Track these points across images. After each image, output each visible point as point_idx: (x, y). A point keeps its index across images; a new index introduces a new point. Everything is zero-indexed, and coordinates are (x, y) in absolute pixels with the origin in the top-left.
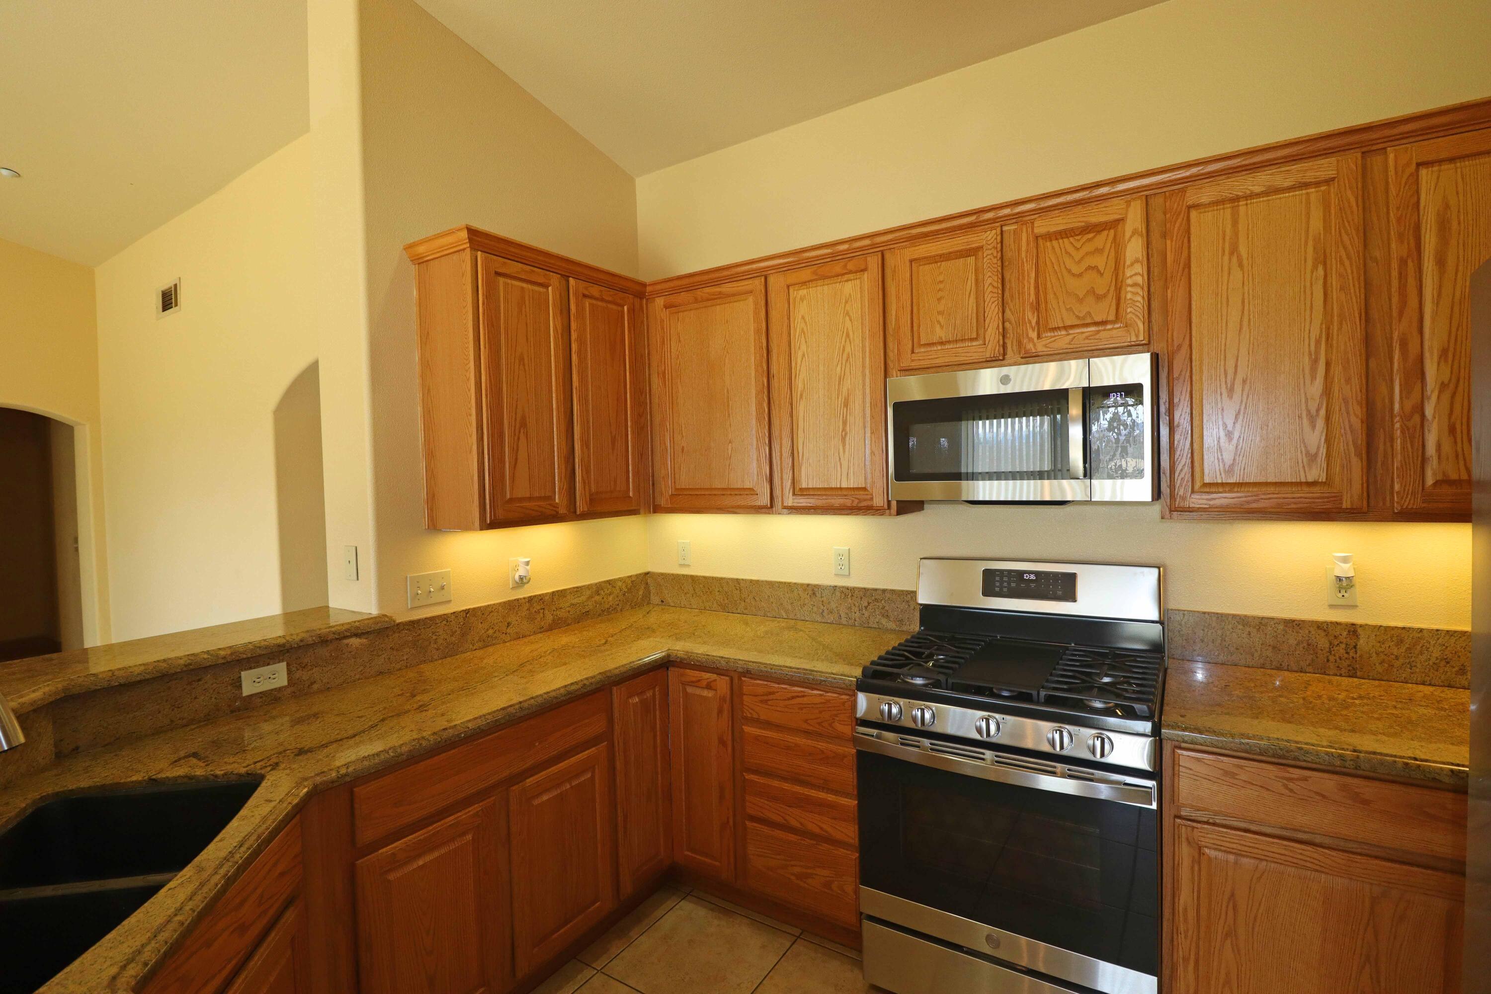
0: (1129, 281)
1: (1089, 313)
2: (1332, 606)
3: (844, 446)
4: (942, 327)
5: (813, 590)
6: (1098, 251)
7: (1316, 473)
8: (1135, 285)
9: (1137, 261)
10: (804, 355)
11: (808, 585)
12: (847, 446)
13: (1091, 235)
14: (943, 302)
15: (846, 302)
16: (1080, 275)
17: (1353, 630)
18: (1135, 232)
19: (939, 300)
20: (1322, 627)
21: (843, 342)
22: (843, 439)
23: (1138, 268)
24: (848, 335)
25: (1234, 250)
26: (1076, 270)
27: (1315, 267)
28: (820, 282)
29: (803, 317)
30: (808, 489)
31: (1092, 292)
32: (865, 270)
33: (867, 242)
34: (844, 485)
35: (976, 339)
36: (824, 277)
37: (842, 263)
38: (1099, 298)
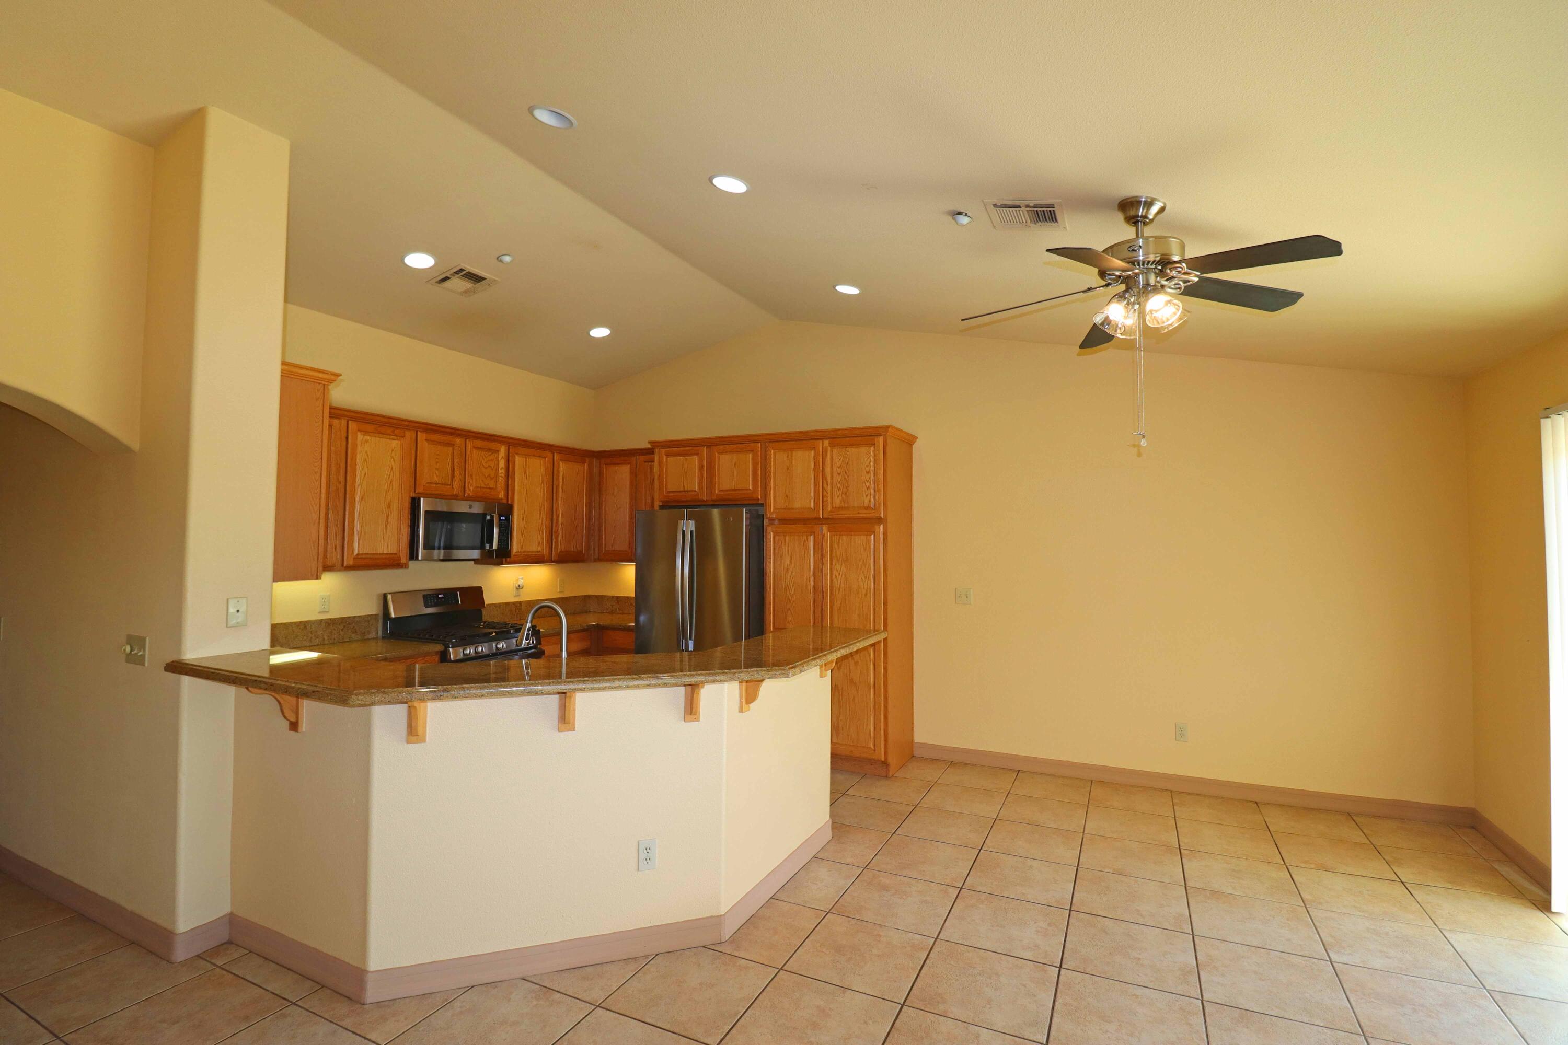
0: (501, 475)
1: (488, 484)
2: (515, 596)
3: (386, 529)
4: (437, 476)
5: (305, 625)
6: (492, 460)
7: (539, 549)
8: (502, 477)
9: (502, 468)
10: (365, 474)
11: (301, 622)
12: (388, 530)
13: (490, 453)
14: (438, 464)
15: (392, 451)
16: (486, 468)
17: (520, 603)
18: (502, 457)
19: (437, 463)
20: (514, 603)
21: (389, 472)
22: (386, 526)
23: (503, 471)
24: (392, 468)
25: (525, 473)
26: (486, 466)
27: (541, 485)
28: (377, 435)
29: (366, 452)
30: (363, 554)
31: (489, 475)
32: (404, 437)
33: (407, 423)
34: (385, 552)
35: (450, 485)
36: (380, 433)
37: (392, 429)
38: (492, 479)
